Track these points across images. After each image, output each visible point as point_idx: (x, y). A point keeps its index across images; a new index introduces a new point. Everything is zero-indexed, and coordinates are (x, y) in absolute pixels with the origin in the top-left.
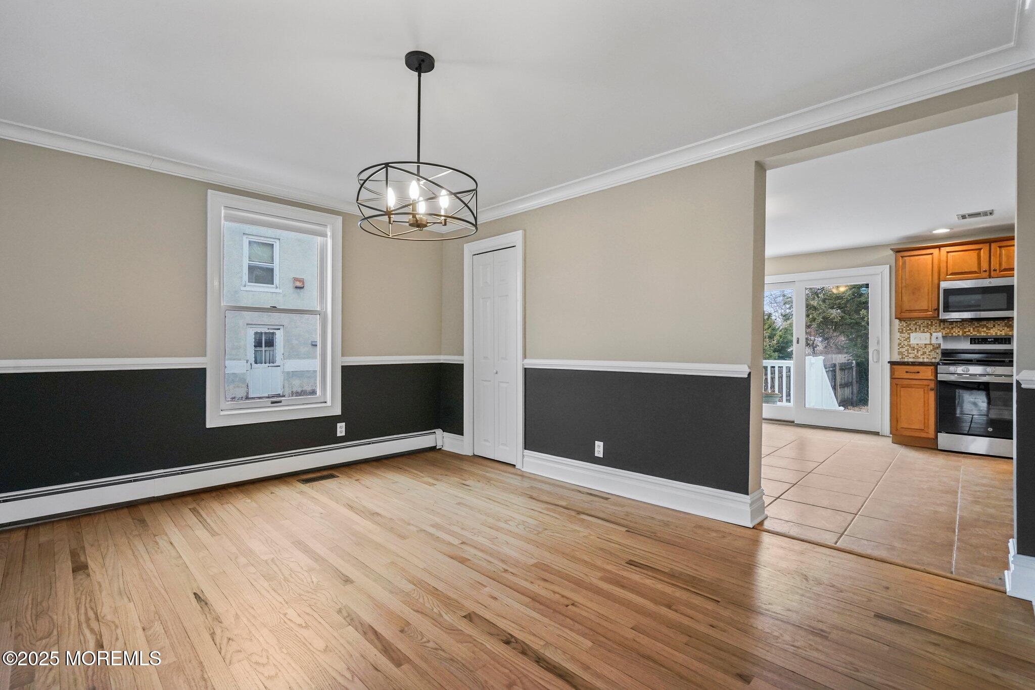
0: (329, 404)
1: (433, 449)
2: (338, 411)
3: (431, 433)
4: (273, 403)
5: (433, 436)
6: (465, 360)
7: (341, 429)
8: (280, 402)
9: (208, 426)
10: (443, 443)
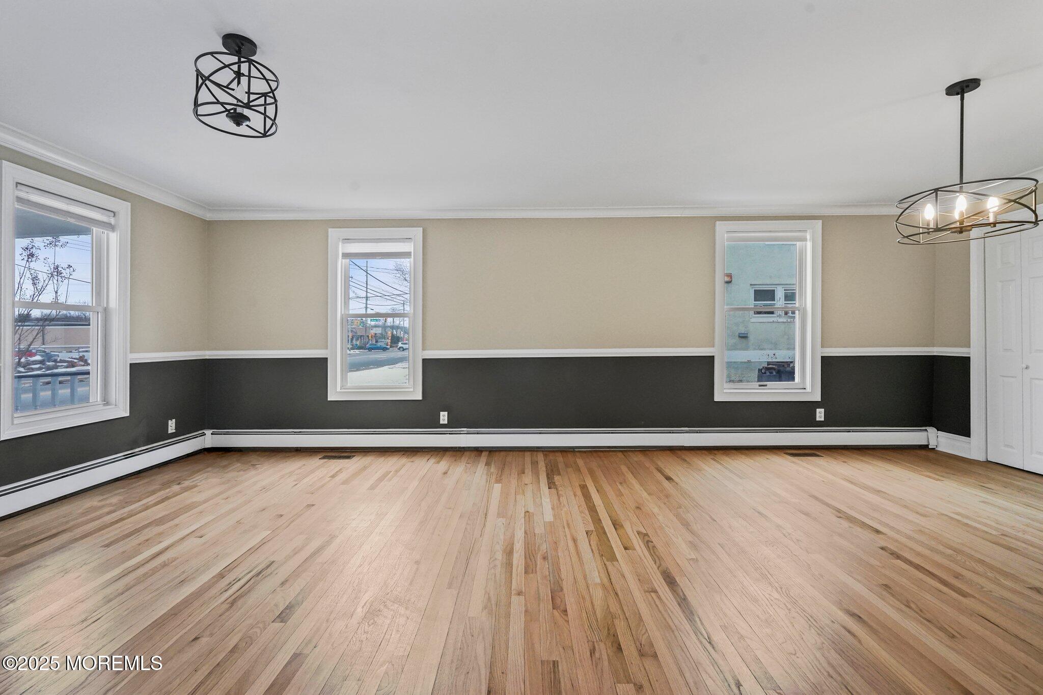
0: (809, 389)
1: (925, 447)
2: (818, 398)
3: (921, 430)
4: (760, 386)
5: (925, 434)
6: (974, 353)
7: (820, 414)
8: (766, 385)
9: (716, 399)
10: (938, 443)
